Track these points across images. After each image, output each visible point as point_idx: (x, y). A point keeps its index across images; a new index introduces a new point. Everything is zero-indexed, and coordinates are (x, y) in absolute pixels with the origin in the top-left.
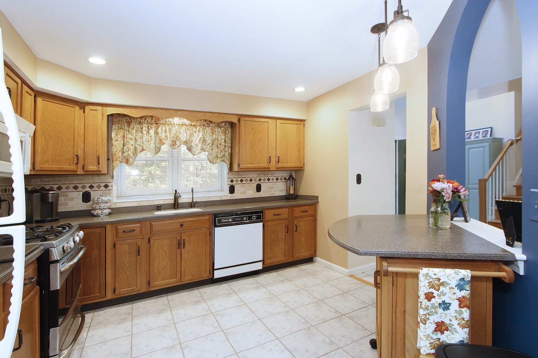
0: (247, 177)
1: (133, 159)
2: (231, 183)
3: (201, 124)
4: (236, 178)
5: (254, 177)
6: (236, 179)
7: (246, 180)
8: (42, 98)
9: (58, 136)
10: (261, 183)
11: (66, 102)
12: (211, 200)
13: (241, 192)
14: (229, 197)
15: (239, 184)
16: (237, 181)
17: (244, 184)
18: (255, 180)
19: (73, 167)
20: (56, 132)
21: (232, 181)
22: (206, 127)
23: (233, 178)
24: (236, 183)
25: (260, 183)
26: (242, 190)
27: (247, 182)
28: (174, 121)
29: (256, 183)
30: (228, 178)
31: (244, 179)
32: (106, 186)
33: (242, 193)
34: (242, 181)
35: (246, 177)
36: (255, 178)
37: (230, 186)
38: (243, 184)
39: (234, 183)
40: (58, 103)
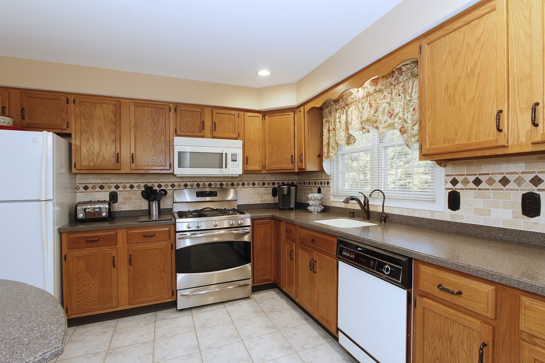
0: (492, 174)
1: (333, 153)
2: (451, 186)
3: (388, 85)
4: (464, 175)
5: (515, 173)
6: (463, 177)
7: (491, 181)
8: (268, 115)
9: (279, 142)
10: (539, 190)
11: (283, 112)
12: (416, 215)
13: (476, 210)
14: (448, 215)
15: (471, 189)
16: (466, 182)
17: (485, 189)
18: (519, 181)
19: (290, 166)
20: (278, 138)
21: (454, 182)
22: (395, 86)
23: (456, 175)
24: (463, 187)
25: (536, 192)
26: (480, 204)
27: (494, 186)
28: (359, 94)
29: (522, 190)
30: (446, 176)
31: (483, 178)
32: (328, 183)
33: (478, 211)
34: (477, 182)
35: (489, 174)
36: (518, 176)
37: (449, 193)
38: (481, 189)
39: (459, 186)
40: (276, 115)
